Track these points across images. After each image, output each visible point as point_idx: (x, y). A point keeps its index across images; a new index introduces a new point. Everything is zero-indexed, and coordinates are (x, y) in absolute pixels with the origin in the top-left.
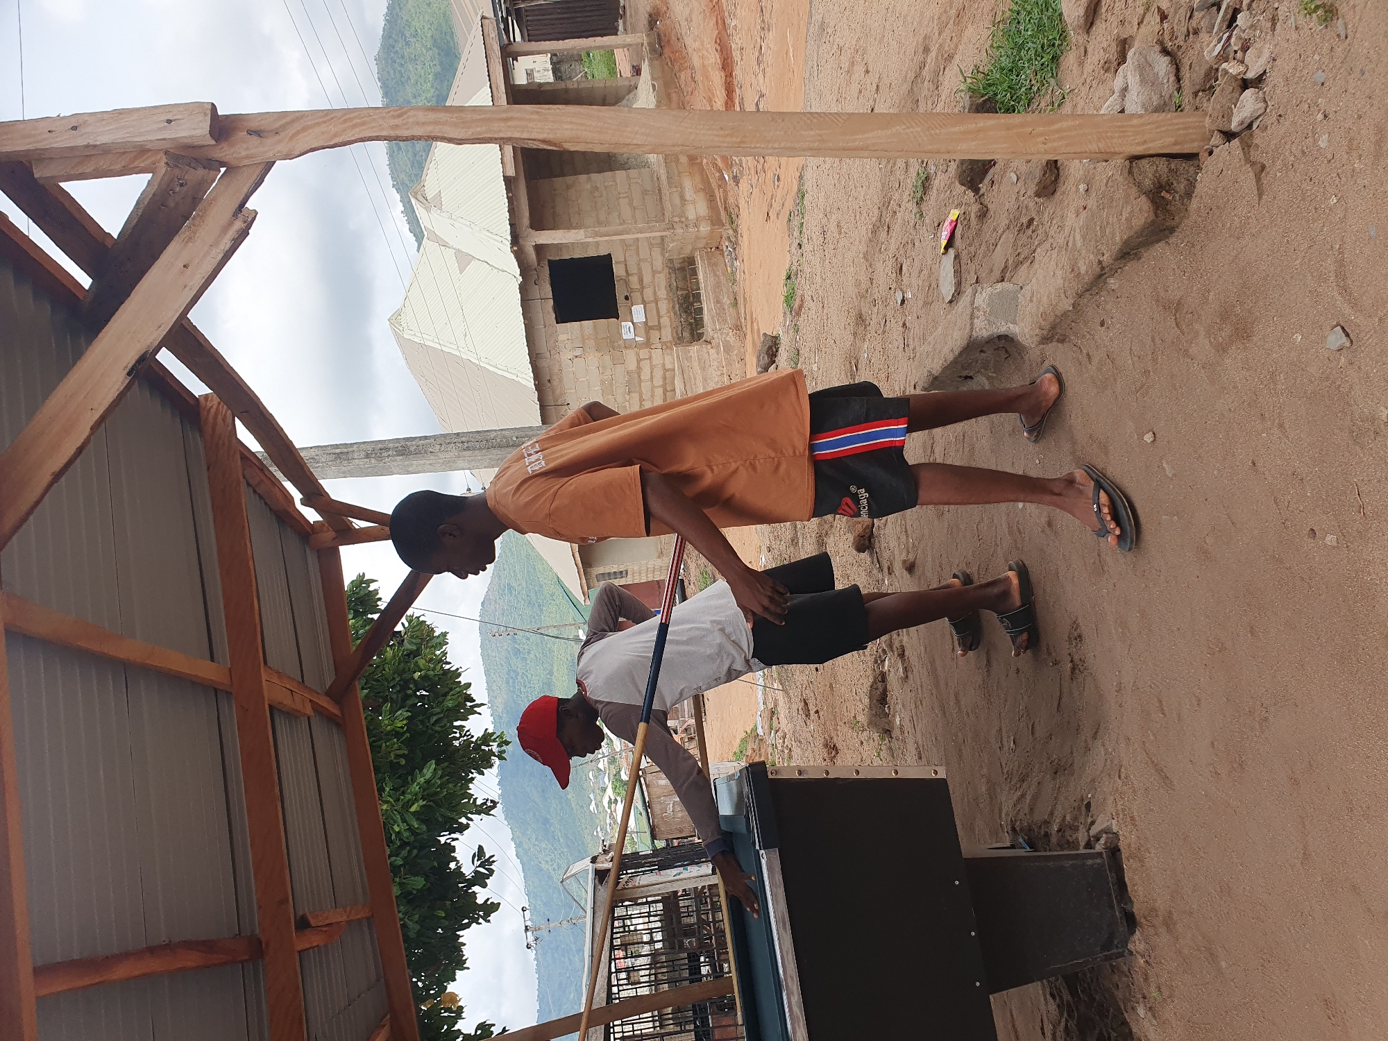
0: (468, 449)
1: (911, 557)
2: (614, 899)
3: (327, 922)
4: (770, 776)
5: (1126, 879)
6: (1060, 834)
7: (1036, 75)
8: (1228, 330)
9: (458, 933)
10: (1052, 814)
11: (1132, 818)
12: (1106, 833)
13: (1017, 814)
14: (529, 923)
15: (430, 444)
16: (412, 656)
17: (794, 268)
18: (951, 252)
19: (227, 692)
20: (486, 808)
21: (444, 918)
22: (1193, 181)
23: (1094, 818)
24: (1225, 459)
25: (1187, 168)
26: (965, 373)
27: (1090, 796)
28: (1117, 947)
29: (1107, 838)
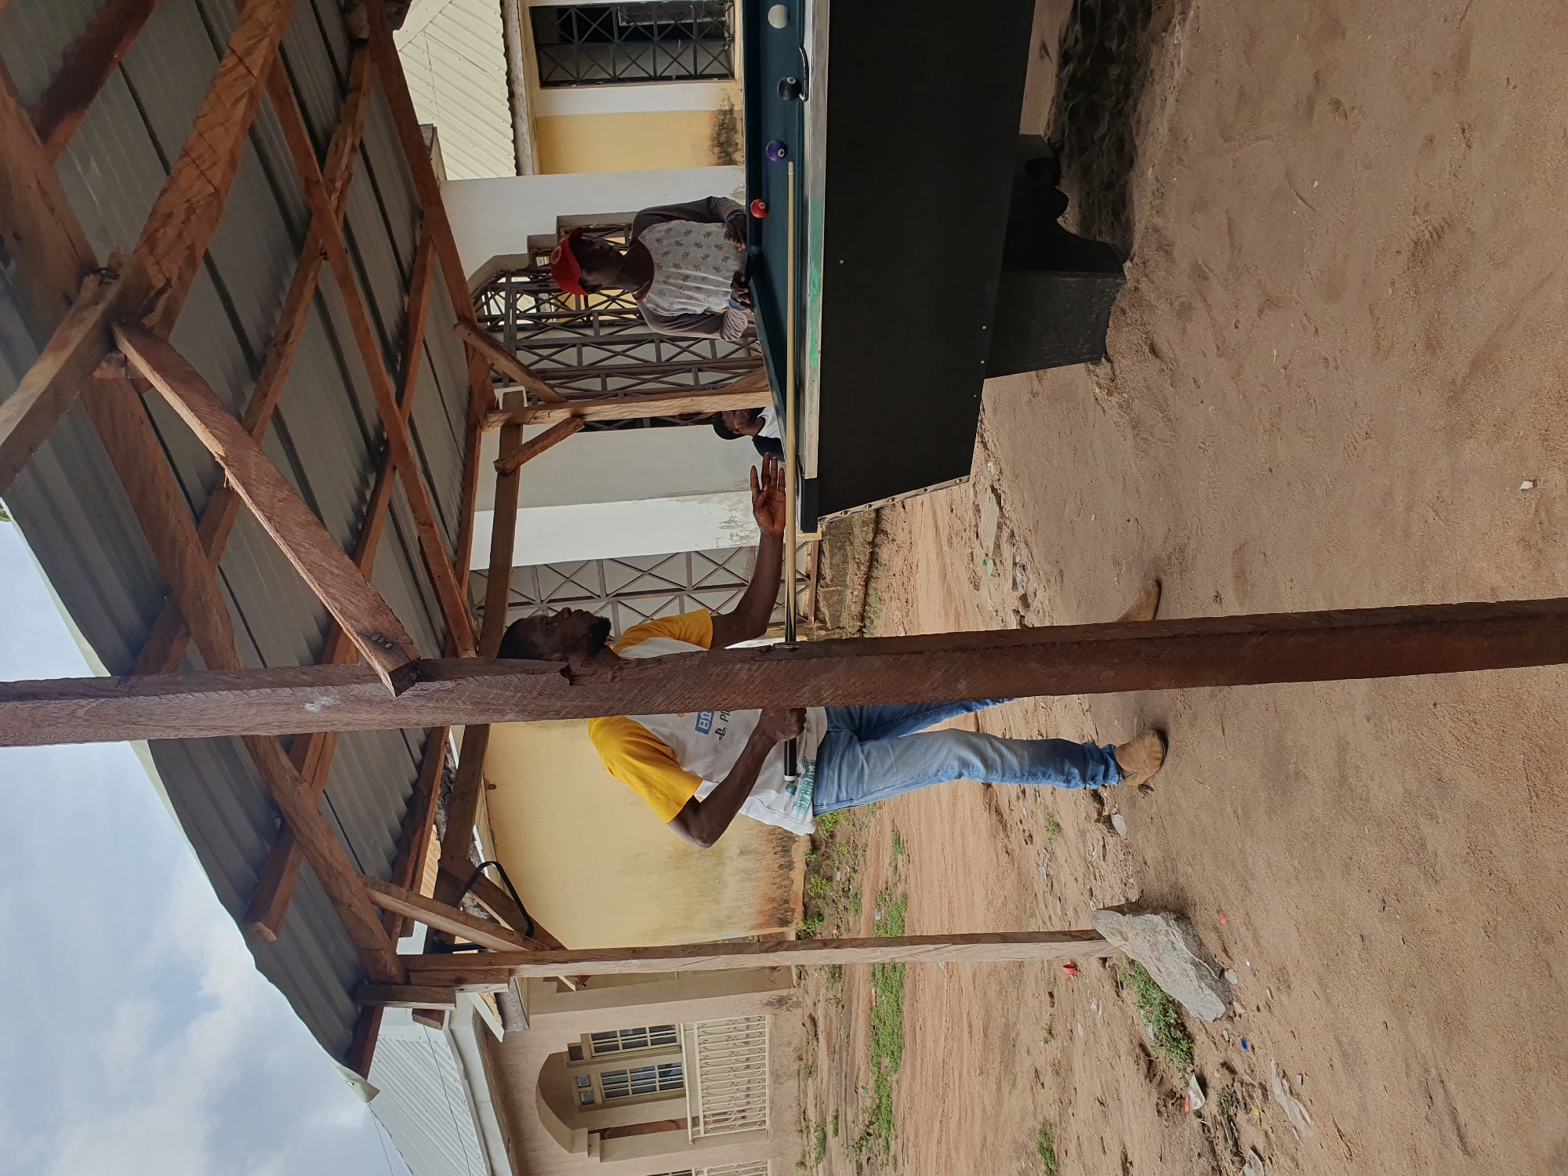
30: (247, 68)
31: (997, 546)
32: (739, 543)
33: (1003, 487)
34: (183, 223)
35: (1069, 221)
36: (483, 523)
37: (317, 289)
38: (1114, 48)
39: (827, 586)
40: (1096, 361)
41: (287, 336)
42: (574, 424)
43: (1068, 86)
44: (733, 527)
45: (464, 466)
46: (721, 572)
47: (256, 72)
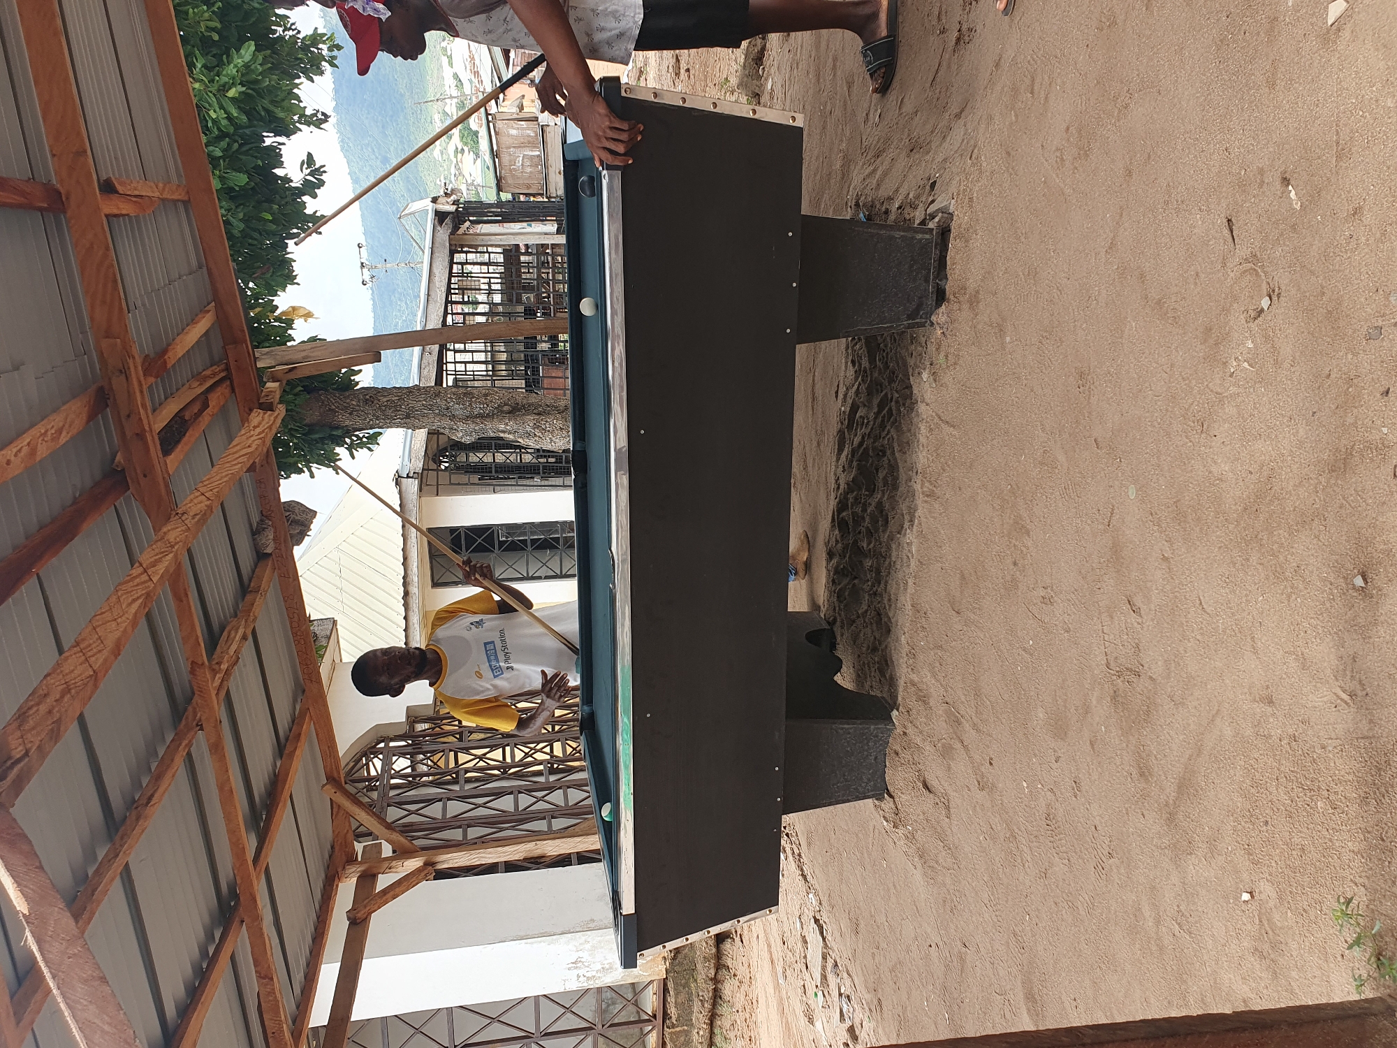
2: (453, 242)
3: (137, 193)
4: (623, 94)
5: (948, 258)
6: (899, 211)
9: (286, 241)
11: (971, 199)
12: (943, 213)
13: (865, 188)
14: (365, 260)
20: (318, 120)
21: (271, 221)
23: (936, 196)
27: (937, 175)
28: (921, 317)
29: (942, 217)
30: (149, 576)
31: (824, 977)
32: (585, 984)
33: (824, 917)
34: (56, 701)
35: (845, 679)
36: (329, 974)
37: (189, 754)
38: (865, 546)
39: (673, 1026)
40: (880, 798)
41: (150, 799)
42: (426, 872)
43: (834, 575)
44: (580, 968)
45: (318, 918)
46: (569, 1015)
47: (155, 579)
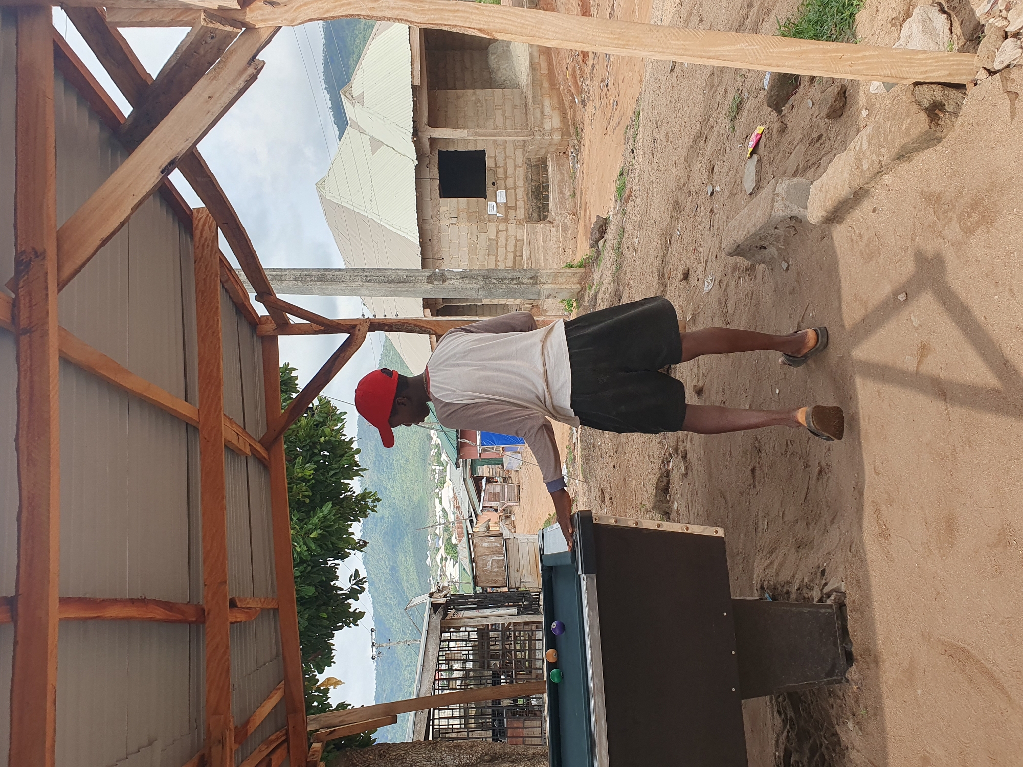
0: (370, 281)
1: (700, 384)
2: (443, 625)
3: (248, 606)
4: (594, 521)
5: (849, 626)
6: (799, 591)
7: (836, 26)
8: (976, 217)
9: (333, 632)
10: (793, 576)
11: (858, 581)
12: (836, 592)
13: (766, 576)
14: (373, 641)
15: (342, 275)
16: (319, 426)
17: (626, 167)
18: (755, 157)
19: (194, 427)
20: (361, 546)
21: (326, 619)
22: (960, 104)
23: (828, 580)
24: (962, 314)
25: (956, 94)
26: (762, 243)
27: (825, 564)
28: (837, 675)
29: (837, 595)
